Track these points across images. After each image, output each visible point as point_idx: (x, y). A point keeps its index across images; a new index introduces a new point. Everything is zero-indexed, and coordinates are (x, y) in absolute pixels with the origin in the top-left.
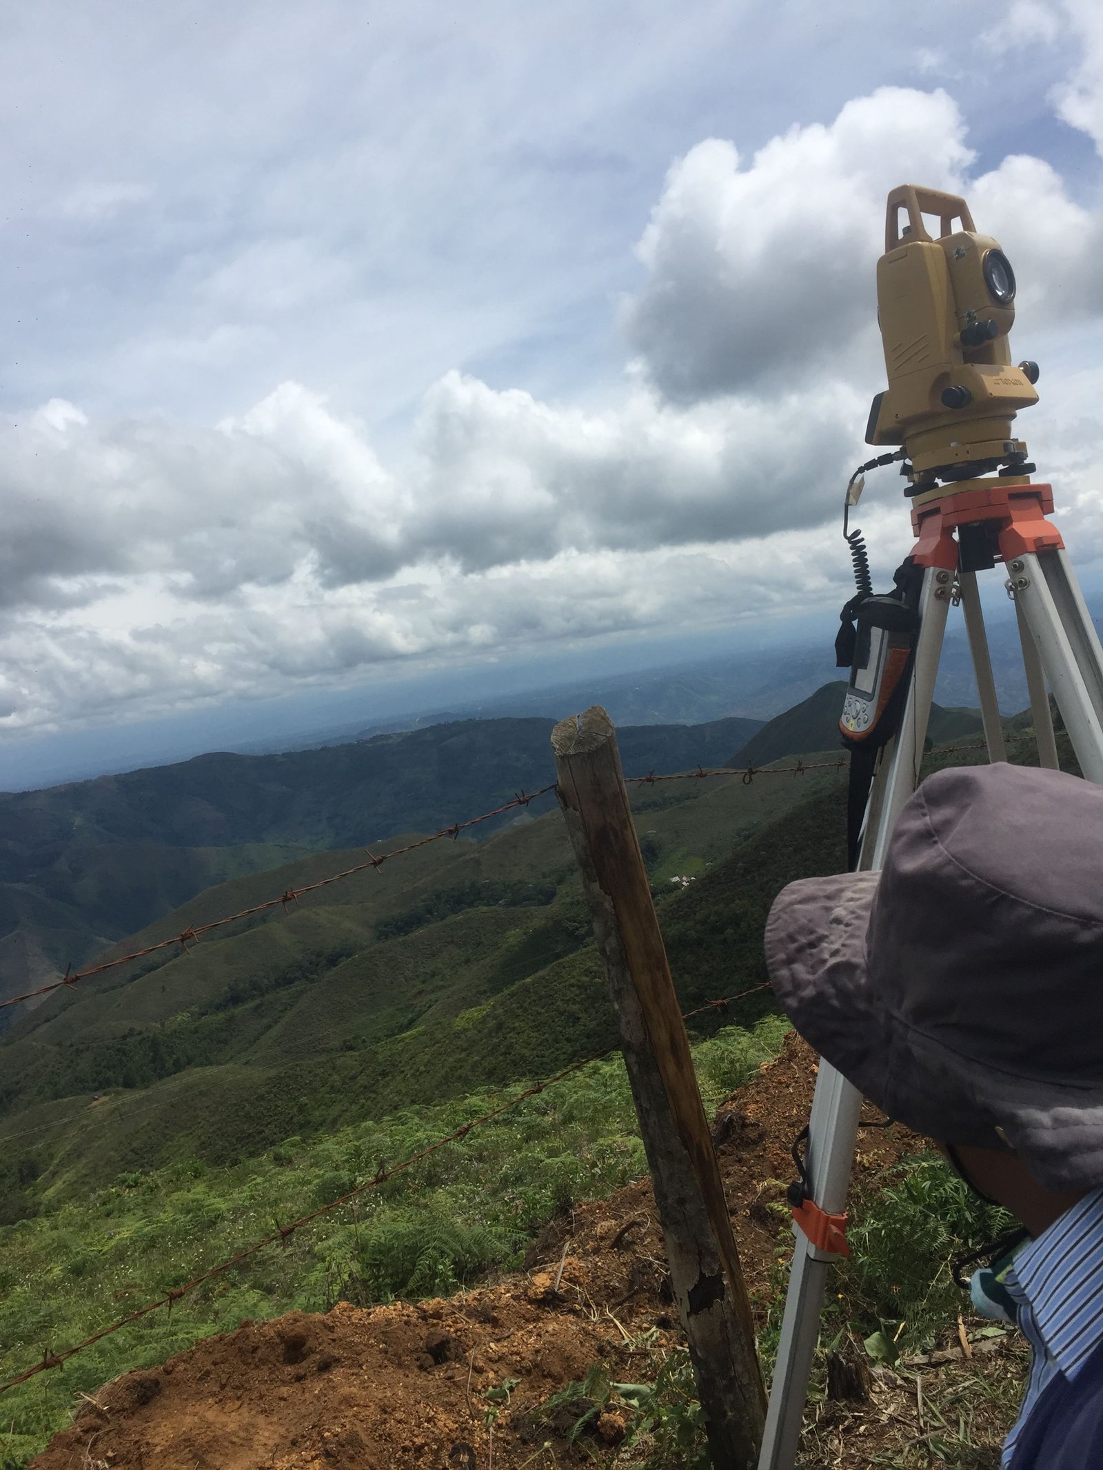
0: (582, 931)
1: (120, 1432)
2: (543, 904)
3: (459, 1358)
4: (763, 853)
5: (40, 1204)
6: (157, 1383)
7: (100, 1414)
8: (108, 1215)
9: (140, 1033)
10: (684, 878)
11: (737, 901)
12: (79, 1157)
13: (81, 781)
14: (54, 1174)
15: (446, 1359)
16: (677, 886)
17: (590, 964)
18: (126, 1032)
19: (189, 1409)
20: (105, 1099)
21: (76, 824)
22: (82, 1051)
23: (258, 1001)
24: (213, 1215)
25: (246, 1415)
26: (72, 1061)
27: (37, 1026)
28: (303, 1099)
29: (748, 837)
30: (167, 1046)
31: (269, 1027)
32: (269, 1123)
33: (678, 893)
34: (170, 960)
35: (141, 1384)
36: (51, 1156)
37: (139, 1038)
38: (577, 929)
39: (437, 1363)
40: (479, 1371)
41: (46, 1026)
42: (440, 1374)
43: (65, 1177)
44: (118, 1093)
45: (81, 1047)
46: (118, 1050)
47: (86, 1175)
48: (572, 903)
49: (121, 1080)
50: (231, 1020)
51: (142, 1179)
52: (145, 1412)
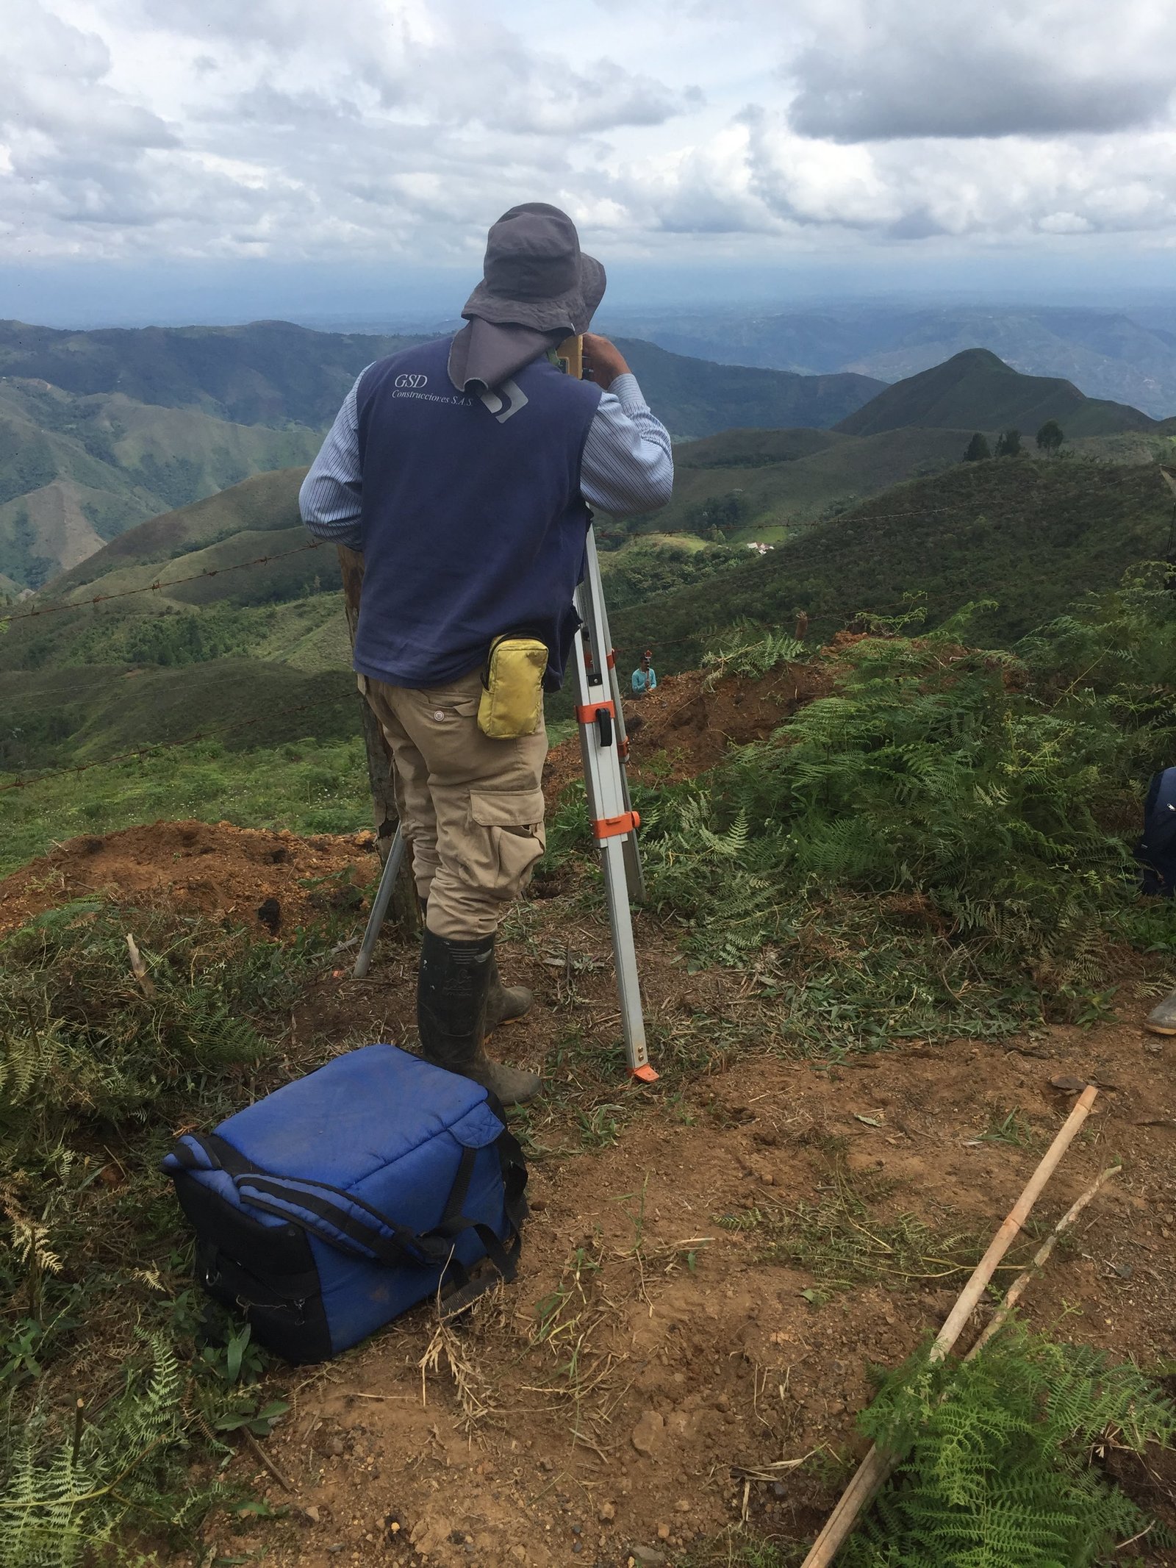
0: (646, 585)
1: (76, 865)
2: (609, 550)
3: (290, 861)
4: (850, 532)
5: (71, 761)
6: (100, 843)
7: (63, 853)
8: (128, 776)
9: (178, 613)
10: (763, 546)
11: (812, 580)
12: (110, 723)
13: (128, 328)
14: (87, 734)
15: (281, 861)
16: (752, 554)
17: (645, 620)
18: (164, 609)
19: (119, 860)
20: (140, 672)
21: (121, 377)
22: (118, 620)
23: (300, 602)
24: (214, 788)
25: (151, 868)
26: (107, 629)
27: (75, 587)
28: (338, 707)
29: (839, 512)
30: (205, 631)
31: (309, 630)
32: (302, 724)
33: (753, 561)
34: (213, 543)
35: (90, 841)
36: (83, 719)
37: (177, 617)
38: (640, 581)
39: (275, 862)
40: (300, 871)
41: (83, 588)
42: (274, 867)
43: (95, 740)
44: (154, 669)
45: (117, 616)
46: (155, 626)
47: (117, 742)
48: (638, 554)
49: (156, 657)
50: (272, 616)
51: (164, 751)
52: (92, 857)
